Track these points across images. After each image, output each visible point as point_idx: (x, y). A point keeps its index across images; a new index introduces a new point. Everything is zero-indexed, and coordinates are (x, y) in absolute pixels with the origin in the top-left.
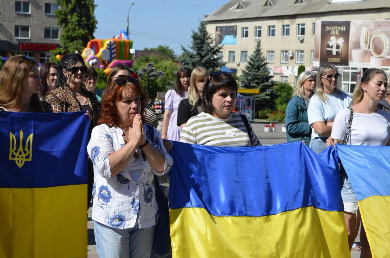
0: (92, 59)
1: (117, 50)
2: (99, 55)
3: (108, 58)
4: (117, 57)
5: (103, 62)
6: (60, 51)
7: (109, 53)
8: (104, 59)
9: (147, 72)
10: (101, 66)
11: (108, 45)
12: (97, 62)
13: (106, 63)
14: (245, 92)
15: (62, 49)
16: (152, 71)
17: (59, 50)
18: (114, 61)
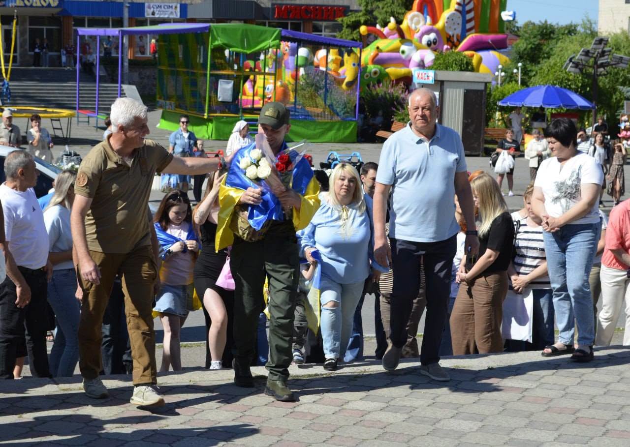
0: (428, 32)
1: (475, 14)
2: (440, 25)
3: (458, 31)
4: (477, 29)
5: (449, 40)
6: (358, 19)
7: (460, 21)
8: (451, 33)
9: (592, 57)
10: (446, 47)
11: (458, 4)
12: (436, 37)
13: (455, 40)
15: (361, 14)
16: (603, 54)
17: (356, 17)
18: (471, 37)
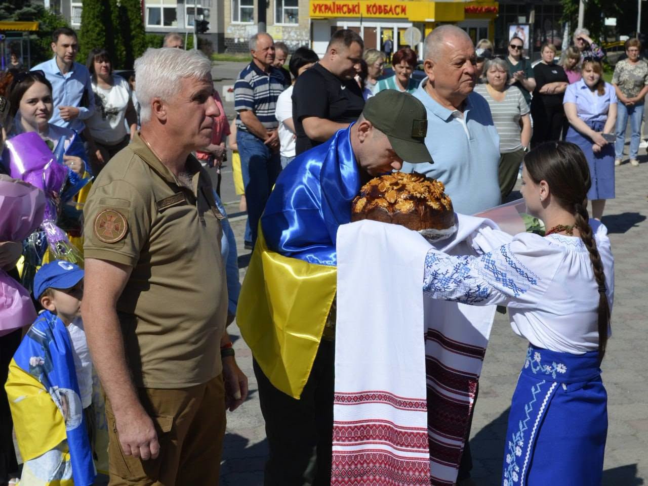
14: (6, 29)
